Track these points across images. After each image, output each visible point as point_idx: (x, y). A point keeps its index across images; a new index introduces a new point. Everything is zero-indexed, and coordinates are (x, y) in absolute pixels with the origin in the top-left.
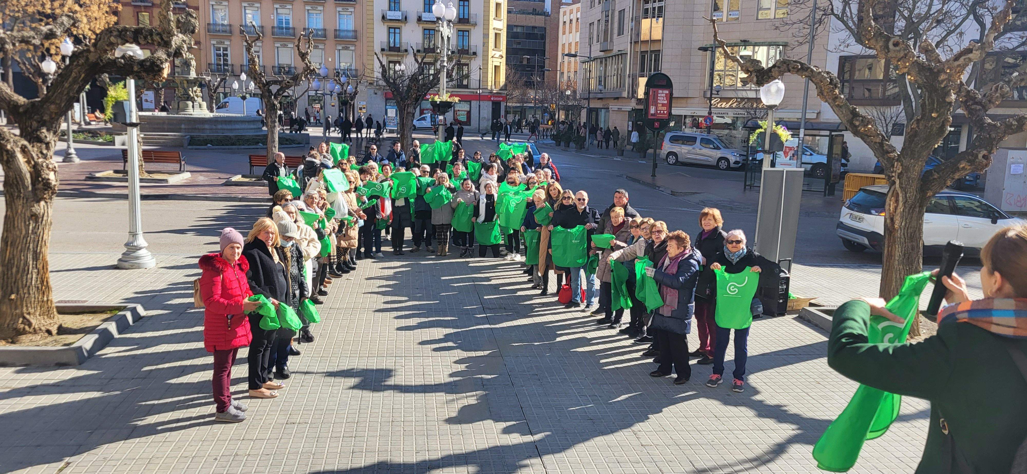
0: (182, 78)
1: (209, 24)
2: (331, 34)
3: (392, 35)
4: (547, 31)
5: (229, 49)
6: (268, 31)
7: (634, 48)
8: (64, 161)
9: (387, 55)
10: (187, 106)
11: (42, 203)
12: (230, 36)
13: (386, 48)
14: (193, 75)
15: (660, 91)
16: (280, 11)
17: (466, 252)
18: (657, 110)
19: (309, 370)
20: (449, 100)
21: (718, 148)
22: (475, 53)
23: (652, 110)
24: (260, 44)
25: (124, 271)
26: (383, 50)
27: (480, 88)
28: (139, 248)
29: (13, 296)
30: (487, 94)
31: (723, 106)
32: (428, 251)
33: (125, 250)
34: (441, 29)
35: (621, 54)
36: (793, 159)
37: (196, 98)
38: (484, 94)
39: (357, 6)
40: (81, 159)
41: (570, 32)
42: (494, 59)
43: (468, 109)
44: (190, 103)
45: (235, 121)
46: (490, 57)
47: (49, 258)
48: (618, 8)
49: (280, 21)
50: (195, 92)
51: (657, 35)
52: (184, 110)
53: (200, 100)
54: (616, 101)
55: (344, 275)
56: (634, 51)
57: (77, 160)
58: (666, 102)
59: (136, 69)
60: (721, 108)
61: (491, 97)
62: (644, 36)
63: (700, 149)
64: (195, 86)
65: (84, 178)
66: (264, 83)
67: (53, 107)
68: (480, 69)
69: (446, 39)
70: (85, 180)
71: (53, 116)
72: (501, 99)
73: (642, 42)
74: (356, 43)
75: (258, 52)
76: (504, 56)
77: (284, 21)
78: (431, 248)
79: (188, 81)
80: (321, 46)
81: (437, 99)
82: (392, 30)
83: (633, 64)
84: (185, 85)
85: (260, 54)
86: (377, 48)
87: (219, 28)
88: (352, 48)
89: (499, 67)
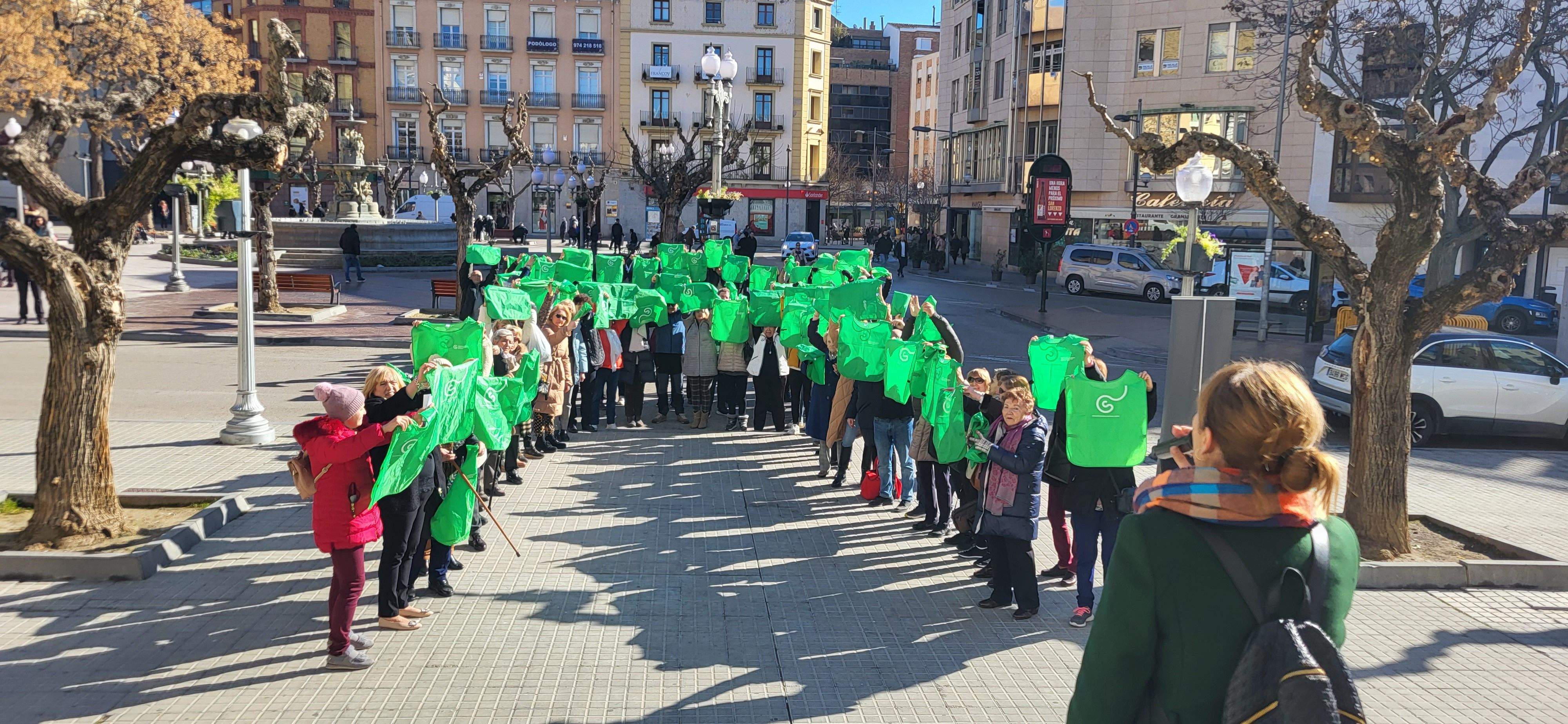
0: (343, 168)
1: (389, 89)
2: (566, 101)
3: (657, 102)
4: (893, 93)
5: (417, 125)
6: (475, 97)
7: (1018, 119)
8: (166, 290)
9: (649, 131)
10: (350, 208)
11: (101, 346)
12: (420, 105)
13: (648, 120)
14: (360, 162)
15: (1052, 183)
16: (492, 68)
17: (735, 423)
18: (1047, 211)
19: (471, 591)
20: (725, 197)
21: (1144, 269)
22: (780, 128)
23: (1040, 211)
24: (463, 117)
25: (229, 447)
26: (643, 123)
27: (788, 180)
28: (251, 414)
29: (57, 480)
30: (799, 188)
31: (1154, 204)
32: (679, 421)
33: (231, 416)
34: (714, 92)
35: (999, 127)
36: (1256, 285)
37: (363, 197)
38: (794, 188)
39: (606, 59)
40: (192, 287)
41: (928, 95)
42: (810, 136)
43: (770, 211)
44: (355, 204)
45: (418, 231)
46: (803, 132)
47: (109, 426)
48: (995, 58)
49: (493, 83)
50: (363, 188)
51: (1053, 97)
52: (345, 215)
53: (369, 199)
54: (992, 197)
55: (547, 456)
56: (1018, 122)
57: (186, 288)
58: (1061, 199)
59: (238, 153)
60: (1152, 207)
61: (805, 192)
62: (1033, 99)
63: (1118, 271)
64: (362, 179)
65: (191, 314)
66: (452, 174)
67: (121, 208)
68: (788, 150)
69: (721, 106)
70: (193, 317)
71: (122, 221)
72: (821, 196)
73: (1029, 108)
74: (604, 114)
75: (460, 128)
76: (826, 130)
77: (498, 83)
78: (683, 417)
79: (353, 173)
80: (553, 119)
81: (709, 196)
82: (657, 95)
83: (1017, 141)
84: (349, 178)
85: (463, 131)
86: (635, 122)
87: (404, 94)
88: (598, 121)
89: (817, 147)
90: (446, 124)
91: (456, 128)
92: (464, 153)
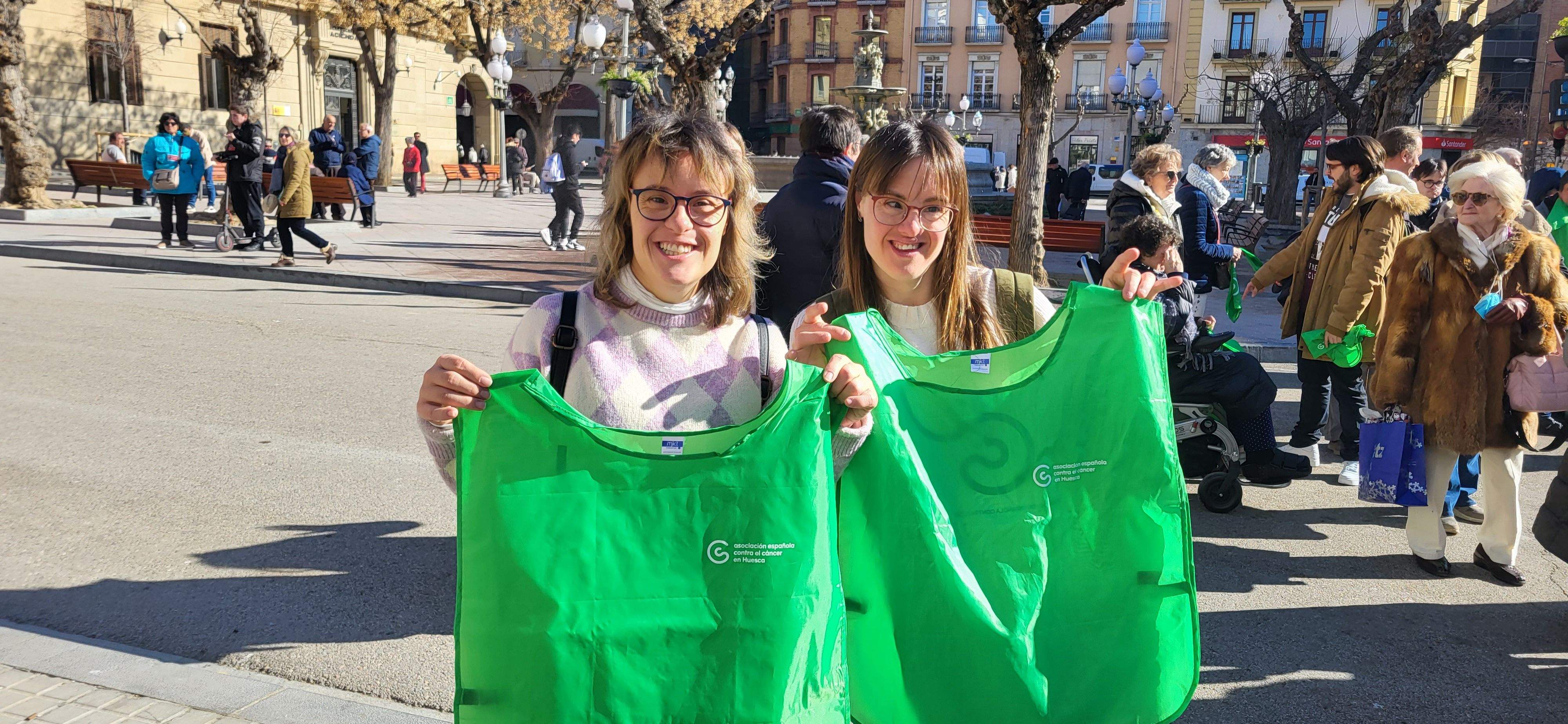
0: (856, 91)
1: (917, 29)
2: (1121, 32)
3: (1237, 29)
5: (945, 69)
9: (1224, 66)
12: (950, 46)
13: (1222, 50)
14: (876, 84)
24: (997, 58)
26: (1217, 56)
30: (1433, 135)
50: (878, 117)
61: (1441, 140)
64: (878, 106)
72: (1463, 145)
74: (1166, 47)
75: (992, 71)
76: (1478, 56)
79: (867, 97)
80: (1101, 56)
82: (1238, 19)
84: (862, 105)
85: (995, 75)
86: (1206, 54)
87: (933, 35)
88: (1158, 55)
89: (1464, 79)
90: (977, 66)
91: (988, 71)
92: (995, 100)
